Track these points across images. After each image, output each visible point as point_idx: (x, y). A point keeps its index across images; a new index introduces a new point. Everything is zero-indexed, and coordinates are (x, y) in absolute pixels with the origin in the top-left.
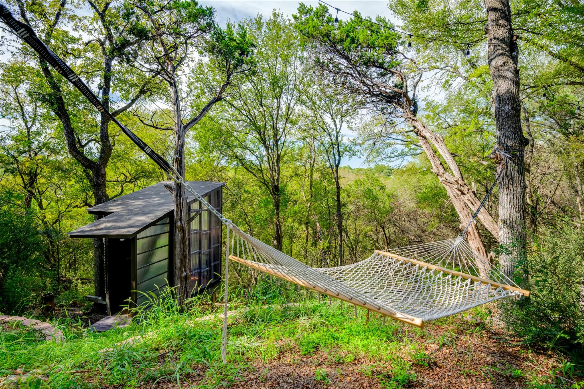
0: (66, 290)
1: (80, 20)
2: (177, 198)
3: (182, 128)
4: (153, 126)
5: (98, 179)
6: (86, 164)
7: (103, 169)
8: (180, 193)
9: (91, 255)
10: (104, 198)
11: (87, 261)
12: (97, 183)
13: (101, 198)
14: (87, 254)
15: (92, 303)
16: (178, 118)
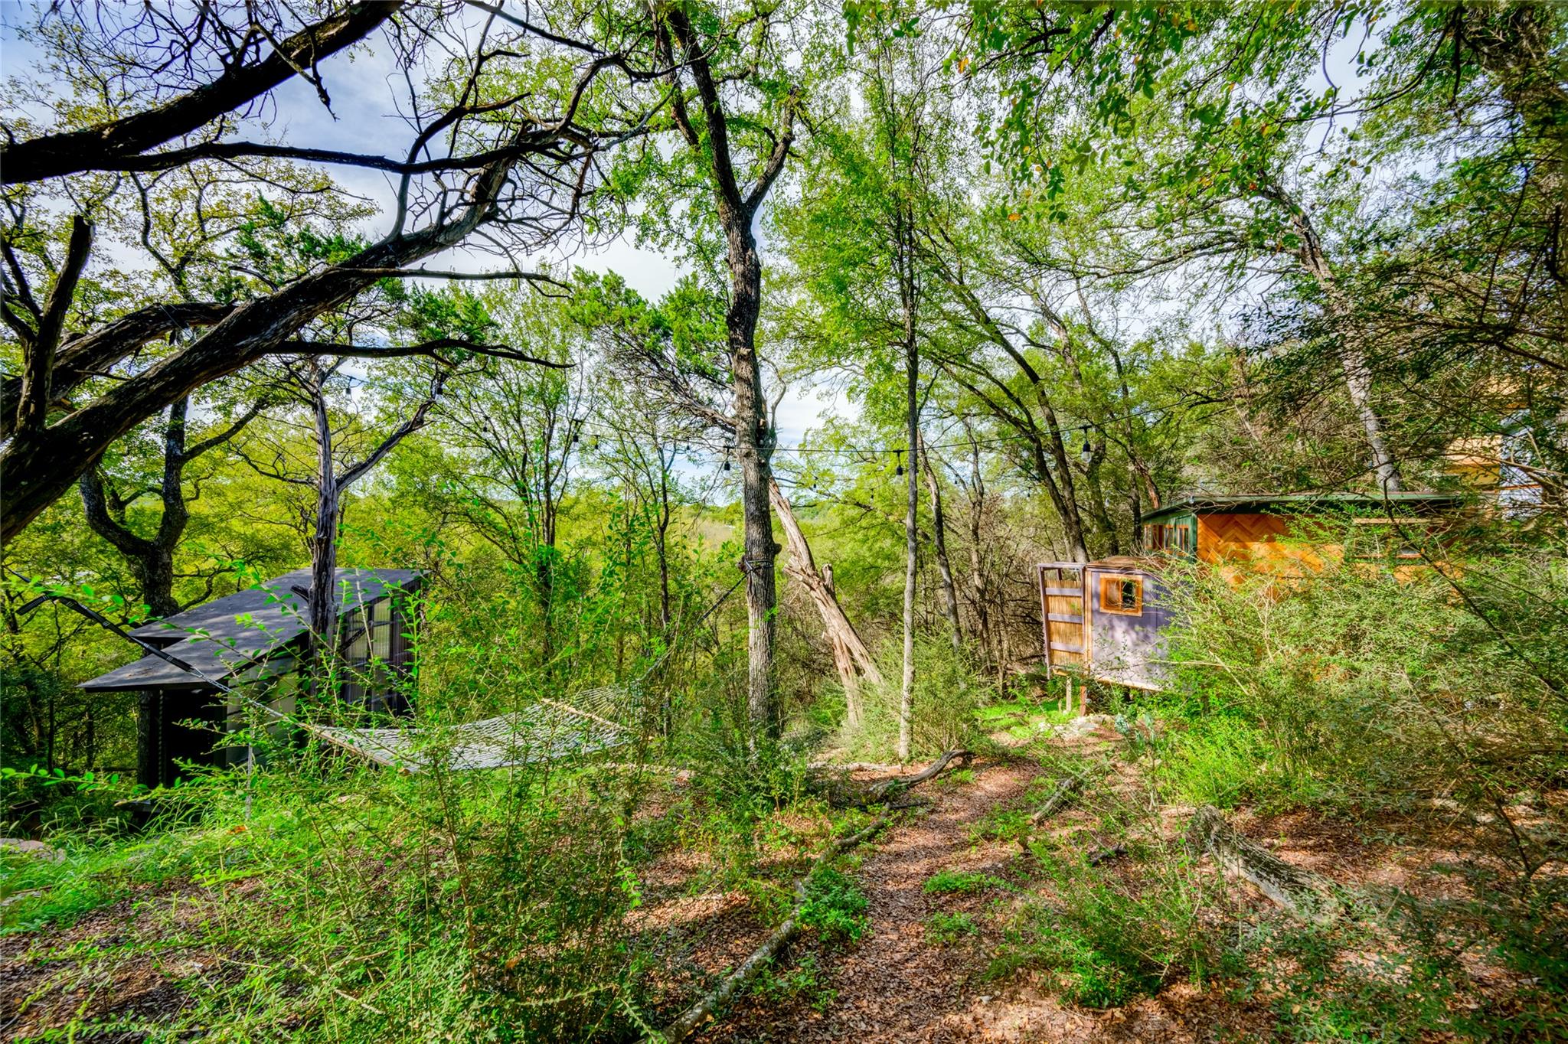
0: (65, 795)
1: (126, 279)
2: (316, 610)
3: (334, 483)
4: (278, 477)
5: (154, 573)
6: (129, 546)
7: (166, 555)
8: (323, 601)
9: (134, 715)
10: (166, 608)
11: (124, 729)
12: (152, 580)
13: (164, 607)
14: (125, 714)
15: (129, 814)
16: (325, 467)
